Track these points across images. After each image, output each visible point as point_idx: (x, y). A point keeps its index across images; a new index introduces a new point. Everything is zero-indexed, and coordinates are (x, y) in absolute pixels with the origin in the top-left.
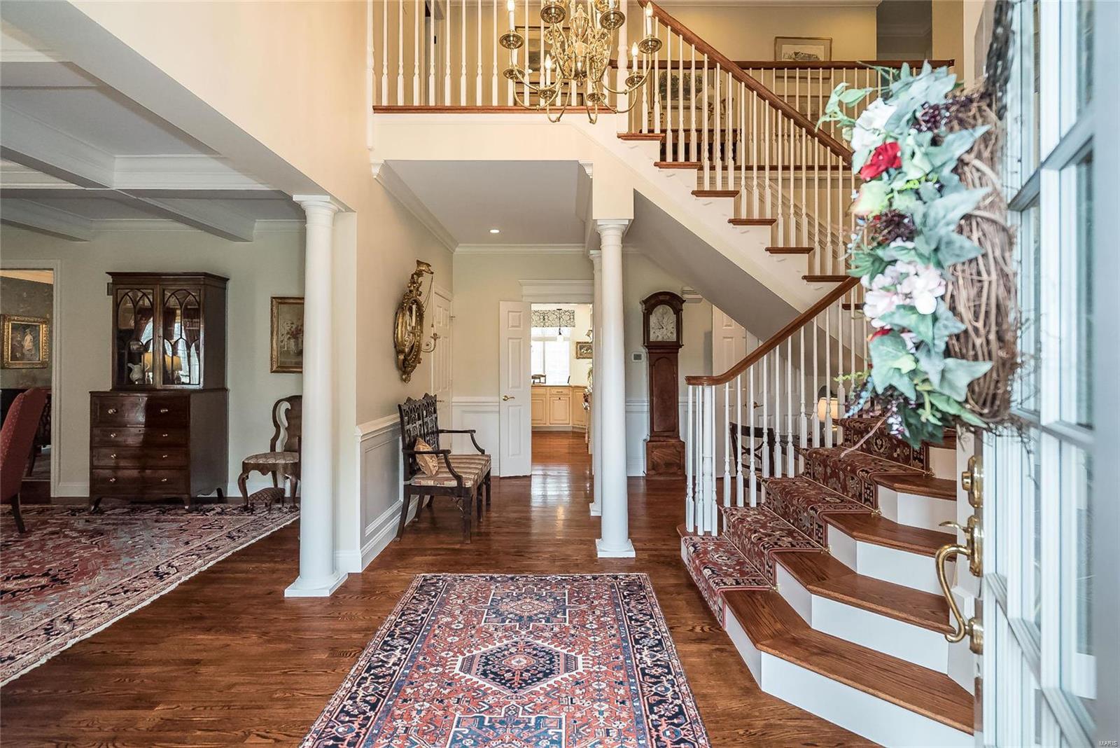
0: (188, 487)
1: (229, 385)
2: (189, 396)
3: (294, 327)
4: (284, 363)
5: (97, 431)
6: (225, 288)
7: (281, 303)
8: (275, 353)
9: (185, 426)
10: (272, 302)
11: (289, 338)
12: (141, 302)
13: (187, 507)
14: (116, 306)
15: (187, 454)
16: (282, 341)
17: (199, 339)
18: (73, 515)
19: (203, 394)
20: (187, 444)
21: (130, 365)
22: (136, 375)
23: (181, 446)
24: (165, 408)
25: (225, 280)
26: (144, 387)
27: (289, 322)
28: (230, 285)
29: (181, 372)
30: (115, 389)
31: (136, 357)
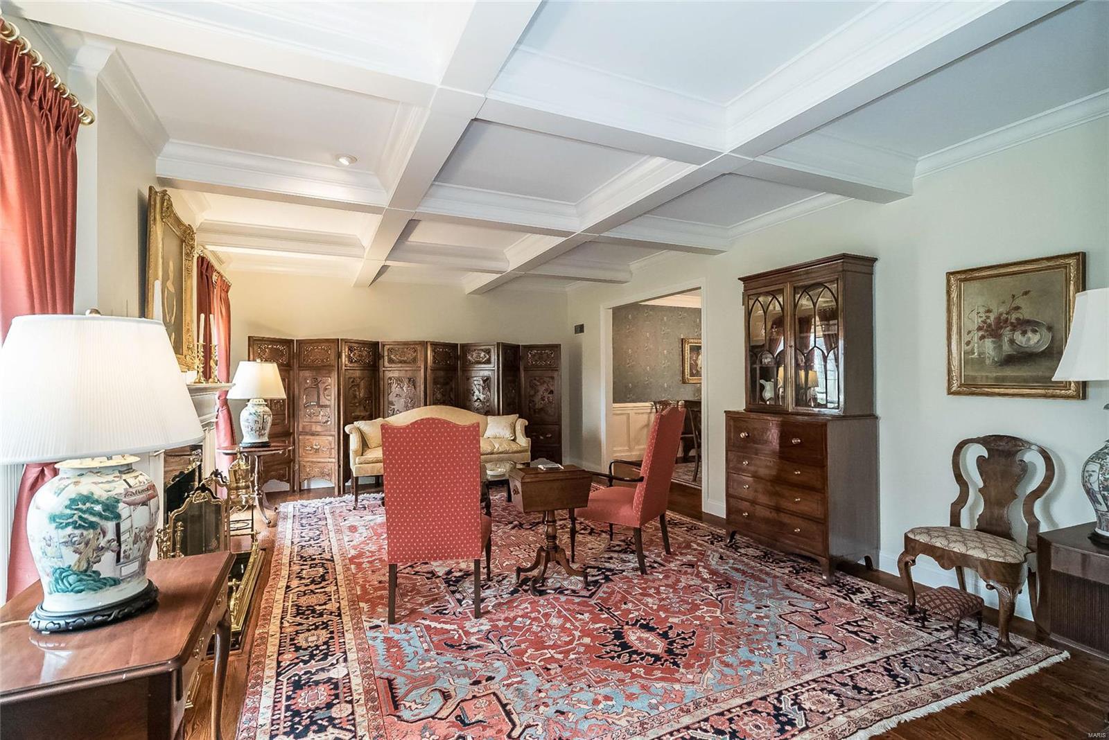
0: (826, 547)
1: (880, 410)
2: (826, 425)
3: (992, 316)
4: (974, 378)
5: (731, 456)
6: (871, 274)
7: (965, 280)
8: (955, 362)
9: (821, 464)
10: (948, 281)
11: (982, 337)
12: (771, 307)
13: (825, 577)
14: (749, 313)
15: (824, 502)
16: (968, 343)
17: (837, 347)
18: (712, 543)
19: (845, 423)
20: (824, 488)
21: (762, 381)
22: (768, 394)
23: (818, 489)
24: (796, 437)
25: (873, 261)
26: (776, 410)
27: (982, 310)
28: (878, 267)
29: (817, 389)
30: (748, 410)
31: (767, 374)
